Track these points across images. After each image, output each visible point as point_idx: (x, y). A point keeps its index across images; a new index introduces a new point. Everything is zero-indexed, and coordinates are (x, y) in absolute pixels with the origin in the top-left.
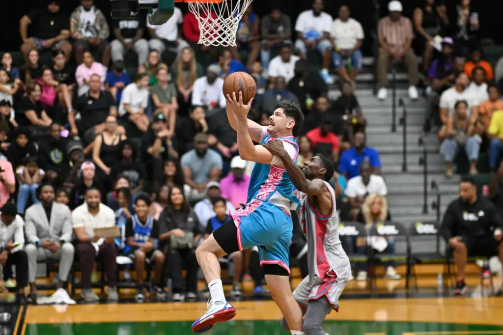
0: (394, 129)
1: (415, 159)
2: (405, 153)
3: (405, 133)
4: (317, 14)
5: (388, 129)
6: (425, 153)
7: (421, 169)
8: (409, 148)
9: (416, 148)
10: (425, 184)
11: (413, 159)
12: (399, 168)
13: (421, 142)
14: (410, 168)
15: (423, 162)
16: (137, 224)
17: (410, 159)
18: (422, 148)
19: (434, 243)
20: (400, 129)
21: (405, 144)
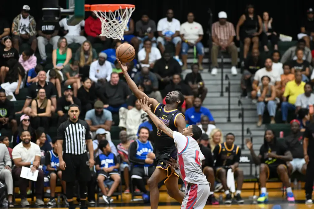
0: (222, 95)
1: (237, 114)
2: (229, 110)
3: (229, 97)
4: (170, 20)
5: (218, 94)
6: (243, 110)
7: (240, 120)
8: (232, 107)
9: (237, 107)
10: (243, 130)
11: (234, 115)
12: (225, 120)
13: (240, 103)
14: (233, 120)
15: (241, 116)
16: (53, 155)
17: (232, 114)
18: (240, 107)
19: (249, 168)
20: (226, 94)
21: (229, 104)
